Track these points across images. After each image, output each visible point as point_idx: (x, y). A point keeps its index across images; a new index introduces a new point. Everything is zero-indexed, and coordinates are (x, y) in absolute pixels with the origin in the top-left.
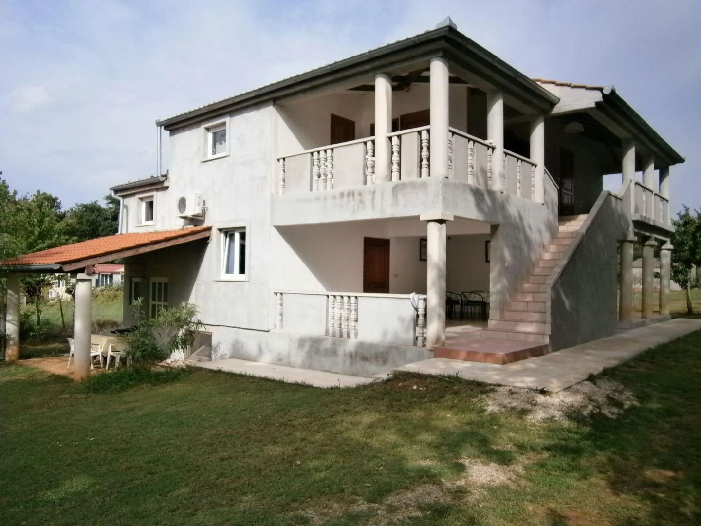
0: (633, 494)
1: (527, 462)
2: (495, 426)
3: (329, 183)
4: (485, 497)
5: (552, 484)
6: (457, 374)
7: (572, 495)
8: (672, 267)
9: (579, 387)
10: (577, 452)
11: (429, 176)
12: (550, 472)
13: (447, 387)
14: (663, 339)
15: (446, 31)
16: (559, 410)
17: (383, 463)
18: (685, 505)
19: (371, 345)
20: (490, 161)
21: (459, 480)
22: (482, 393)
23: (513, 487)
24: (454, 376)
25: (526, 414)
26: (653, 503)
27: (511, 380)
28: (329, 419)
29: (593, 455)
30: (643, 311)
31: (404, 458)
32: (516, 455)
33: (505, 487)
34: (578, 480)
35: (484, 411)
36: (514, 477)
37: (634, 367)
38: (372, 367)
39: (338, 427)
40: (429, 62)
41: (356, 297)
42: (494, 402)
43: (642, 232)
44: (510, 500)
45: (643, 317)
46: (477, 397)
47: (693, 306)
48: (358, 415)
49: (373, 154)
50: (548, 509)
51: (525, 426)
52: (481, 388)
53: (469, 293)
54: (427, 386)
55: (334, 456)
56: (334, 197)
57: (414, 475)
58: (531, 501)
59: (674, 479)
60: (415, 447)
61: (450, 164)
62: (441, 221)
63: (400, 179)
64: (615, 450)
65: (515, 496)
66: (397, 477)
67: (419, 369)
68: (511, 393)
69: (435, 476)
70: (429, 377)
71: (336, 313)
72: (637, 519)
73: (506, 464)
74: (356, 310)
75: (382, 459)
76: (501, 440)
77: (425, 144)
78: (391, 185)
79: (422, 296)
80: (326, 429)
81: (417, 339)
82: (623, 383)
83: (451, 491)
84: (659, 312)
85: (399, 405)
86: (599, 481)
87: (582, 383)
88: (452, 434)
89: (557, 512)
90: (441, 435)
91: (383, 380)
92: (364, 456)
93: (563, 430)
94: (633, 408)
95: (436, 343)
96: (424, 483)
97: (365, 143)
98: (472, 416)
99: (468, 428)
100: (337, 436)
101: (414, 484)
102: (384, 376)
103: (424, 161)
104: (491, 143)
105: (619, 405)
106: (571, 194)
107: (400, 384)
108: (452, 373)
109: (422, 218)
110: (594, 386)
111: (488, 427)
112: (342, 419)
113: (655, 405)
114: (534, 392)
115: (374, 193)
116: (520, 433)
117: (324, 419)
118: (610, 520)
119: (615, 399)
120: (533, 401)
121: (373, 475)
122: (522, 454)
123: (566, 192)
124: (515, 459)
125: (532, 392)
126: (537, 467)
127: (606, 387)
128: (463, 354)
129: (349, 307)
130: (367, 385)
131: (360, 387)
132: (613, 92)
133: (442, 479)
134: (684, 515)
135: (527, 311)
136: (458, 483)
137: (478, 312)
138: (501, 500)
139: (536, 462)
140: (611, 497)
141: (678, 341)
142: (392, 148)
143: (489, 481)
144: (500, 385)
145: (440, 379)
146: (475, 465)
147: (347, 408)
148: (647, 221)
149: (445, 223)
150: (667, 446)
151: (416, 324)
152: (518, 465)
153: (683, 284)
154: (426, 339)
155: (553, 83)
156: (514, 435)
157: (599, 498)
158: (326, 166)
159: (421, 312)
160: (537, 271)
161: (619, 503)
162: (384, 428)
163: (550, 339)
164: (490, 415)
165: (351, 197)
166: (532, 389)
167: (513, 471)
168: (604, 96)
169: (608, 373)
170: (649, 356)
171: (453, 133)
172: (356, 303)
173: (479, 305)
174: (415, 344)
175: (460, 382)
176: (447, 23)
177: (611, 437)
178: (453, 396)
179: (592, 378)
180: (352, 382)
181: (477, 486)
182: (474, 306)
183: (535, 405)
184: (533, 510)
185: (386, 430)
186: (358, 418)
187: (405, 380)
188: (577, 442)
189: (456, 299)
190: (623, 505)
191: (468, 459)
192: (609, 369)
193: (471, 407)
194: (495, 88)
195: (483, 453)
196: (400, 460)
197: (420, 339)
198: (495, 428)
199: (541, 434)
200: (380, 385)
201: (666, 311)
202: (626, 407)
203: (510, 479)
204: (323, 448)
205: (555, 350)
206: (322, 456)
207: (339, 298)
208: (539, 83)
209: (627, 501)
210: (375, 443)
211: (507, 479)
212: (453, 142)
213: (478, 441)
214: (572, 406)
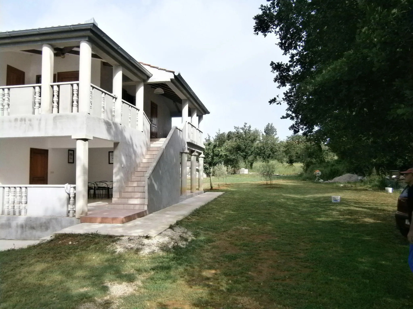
0: (198, 285)
1: (143, 278)
2: (123, 260)
3: (5, 112)
4: (122, 304)
5: (158, 288)
6: (97, 232)
7: (169, 292)
8: (204, 166)
9: (166, 233)
10: (169, 268)
11: (78, 112)
12: (156, 282)
13: (91, 241)
14: (202, 204)
15: (91, 26)
16: (156, 247)
17: (55, 295)
18: (222, 286)
19: (37, 219)
20: (114, 106)
21: (106, 296)
22: (113, 241)
23: (137, 294)
24: (95, 233)
25: (140, 251)
26: (208, 288)
27: (129, 232)
28: (10, 273)
29: (177, 268)
30: (191, 189)
31: (68, 289)
32: (137, 275)
33: (133, 295)
34: (171, 283)
35: (115, 252)
36: (137, 288)
37: (190, 219)
38: (38, 233)
39: (18, 277)
40: (79, 43)
41: (26, 188)
42: (120, 246)
43: (191, 148)
44: (137, 302)
45: (191, 192)
46: (110, 244)
47: (213, 185)
48: (31, 266)
49: (39, 95)
50: (158, 302)
51: (139, 258)
52: (112, 239)
53: (99, 182)
54: (78, 241)
55: (18, 297)
56: (10, 121)
57: (77, 299)
58: (148, 300)
59: (216, 274)
60: (75, 281)
61: (91, 106)
62: (85, 140)
63: (58, 112)
64: (187, 264)
65: (139, 299)
66: (66, 303)
67: (72, 231)
68: (130, 240)
69: (90, 297)
70: (79, 235)
71: (10, 199)
72: (202, 298)
73: (132, 282)
74: (26, 196)
75: (54, 293)
76: (127, 268)
77: (75, 93)
78: (52, 116)
79: (73, 186)
80: (8, 279)
81: (69, 213)
82: (187, 228)
83: (102, 304)
84: (198, 189)
85: (61, 255)
86: (181, 282)
87: (167, 230)
88: (98, 269)
89: (162, 303)
90: (91, 271)
91: (48, 240)
92: (41, 293)
93: (160, 257)
94: (193, 240)
95: (82, 214)
96: (84, 302)
97: (34, 87)
98: (108, 256)
99: (106, 264)
100: (18, 283)
101: (78, 305)
102: (48, 238)
103: (75, 103)
104: (115, 95)
105: (186, 240)
106: (156, 126)
107: (60, 242)
108: (94, 231)
109: (73, 137)
110: (172, 231)
111: (119, 262)
112: (20, 270)
113: (202, 238)
114: (142, 238)
115: (40, 120)
116: (138, 262)
117: (6, 273)
118: (189, 301)
119: (184, 237)
120: (142, 243)
121: (49, 305)
122: (140, 274)
123: (153, 125)
124: (137, 278)
125: (141, 238)
126: (149, 280)
127: (179, 231)
128: (99, 220)
129: (20, 194)
130: (36, 245)
131: (31, 247)
132: (179, 75)
133: (95, 298)
134: (222, 291)
135: (135, 192)
136: (105, 298)
137: (105, 193)
138: (132, 303)
139: (148, 278)
140: (188, 289)
141: (208, 204)
142: (53, 93)
143: (124, 294)
144: (123, 236)
145: (86, 236)
146: (114, 285)
147: (23, 262)
148: (193, 143)
149: (88, 141)
150: (210, 258)
151: (68, 203)
152: (138, 281)
153: (208, 174)
154: (75, 212)
155: (149, 65)
156: (134, 264)
157: (182, 291)
158: (4, 99)
159: (72, 195)
160: (139, 169)
161: (193, 291)
162: (52, 272)
163: (147, 207)
164: (119, 254)
165: (23, 122)
166: (141, 237)
167: (136, 285)
168: (175, 76)
169: (179, 223)
170: (196, 213)
171: (93, 87)
172: (26, 192)
173: (105, 189)
174: (68, 216)
175: (99, 237)
176: (92, 22)
177: (185, 257)
178: (95, 246)
179: (171, 227)
180: (24, 244)
181: (117, 298)
182: (102, 190)
183: (144, 245)
184: (150, 305)
185: (54, 273)
186: (32, 268)
187: (63, 239)
188: (168, 263)
189: (91, 186)
190: (194, 292)
191: (109, 283)
192: (179, 221)
193: (107, 251)
194: (118, 64)
195: (118, 277)
196: (66, 292)
197: (71, 212)
198: (123, 261)
199: (148, 261)
200: (46, 244)
201: (202, 189)
202: (189, 241)
203: (135, 290)
204: (8, 293)
205: (150, 213)
206: (8, 299)
207: (12, 189)
208: (142, 64)
209: (196, 290)
210: (46, 283)
211: (133, 290)
212: (93, 92)
213: (114, 271)
214: (163, 243)
